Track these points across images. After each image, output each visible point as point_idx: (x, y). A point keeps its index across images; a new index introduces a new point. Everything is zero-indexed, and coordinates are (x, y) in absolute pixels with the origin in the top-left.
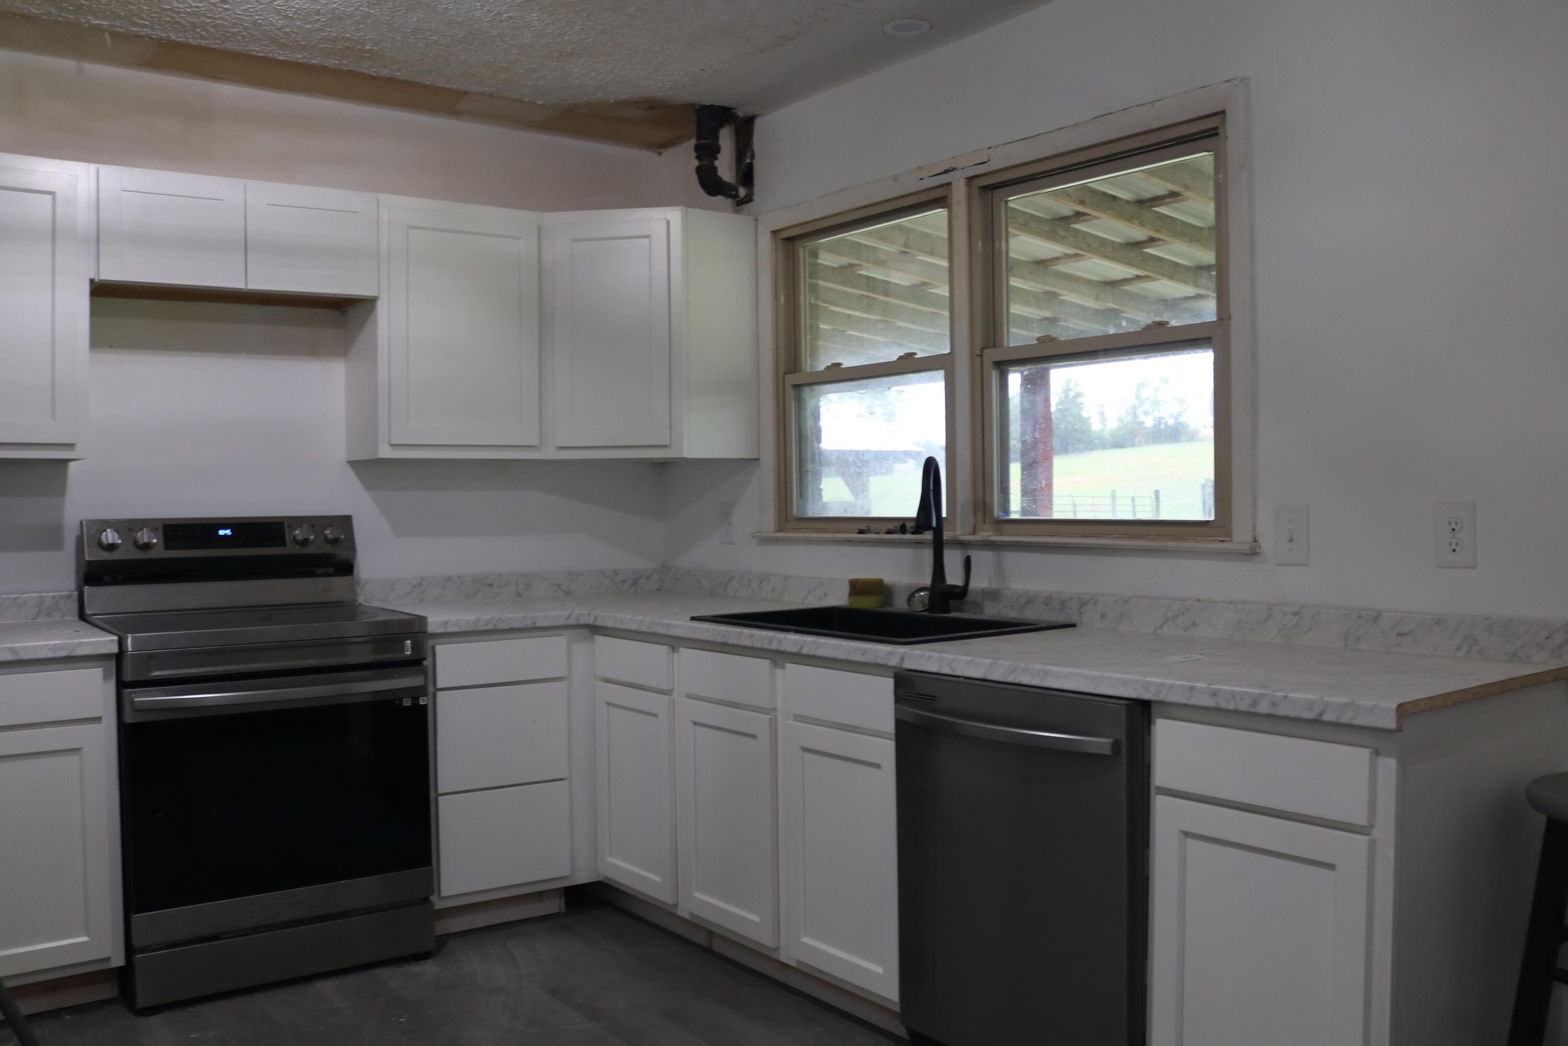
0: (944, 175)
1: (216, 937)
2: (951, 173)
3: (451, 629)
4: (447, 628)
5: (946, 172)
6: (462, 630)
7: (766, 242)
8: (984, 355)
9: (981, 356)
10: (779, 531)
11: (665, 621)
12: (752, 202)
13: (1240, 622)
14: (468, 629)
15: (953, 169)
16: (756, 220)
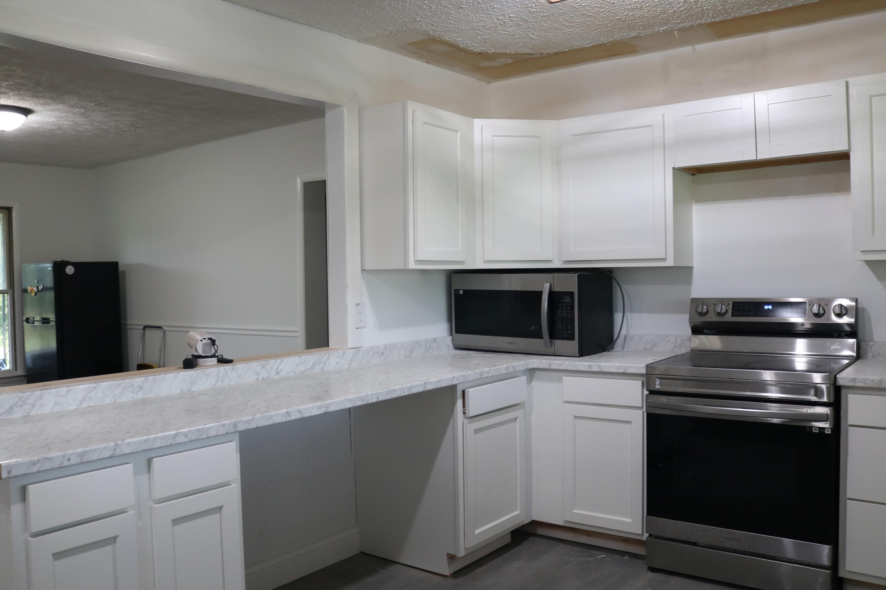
1: (695, 544)
3: (858, 384)
4: (855, 383)
6: (868, 386)
14: (872, 386)
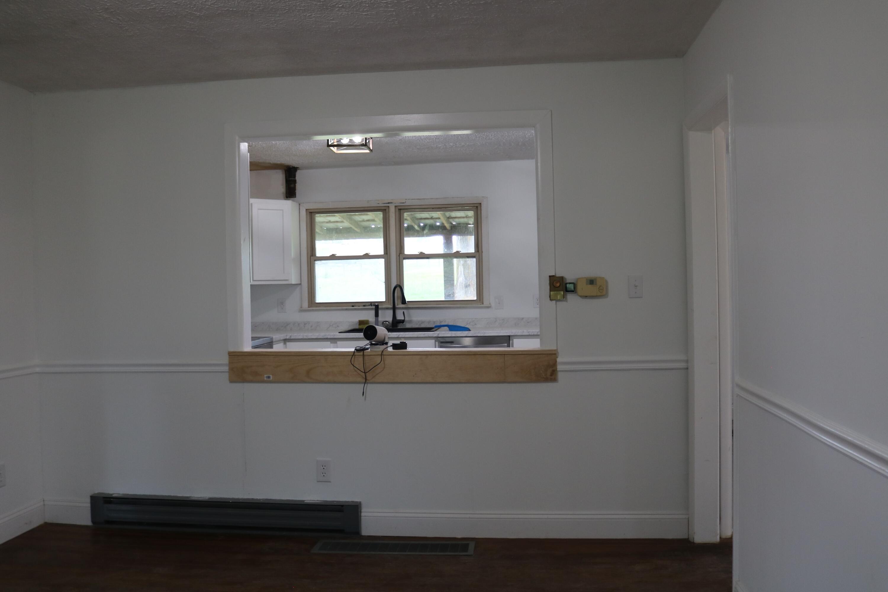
0: (388, 204)
2: (390, 204)
5: (389, 203)
7: (304, 213)
8: (400, 256)
9: (399, 256)
10: (309, 307)
11: (332, 334)
12: (295, 198)
13: (488, 323)
15: (391, 203)
16: (300, 205)
